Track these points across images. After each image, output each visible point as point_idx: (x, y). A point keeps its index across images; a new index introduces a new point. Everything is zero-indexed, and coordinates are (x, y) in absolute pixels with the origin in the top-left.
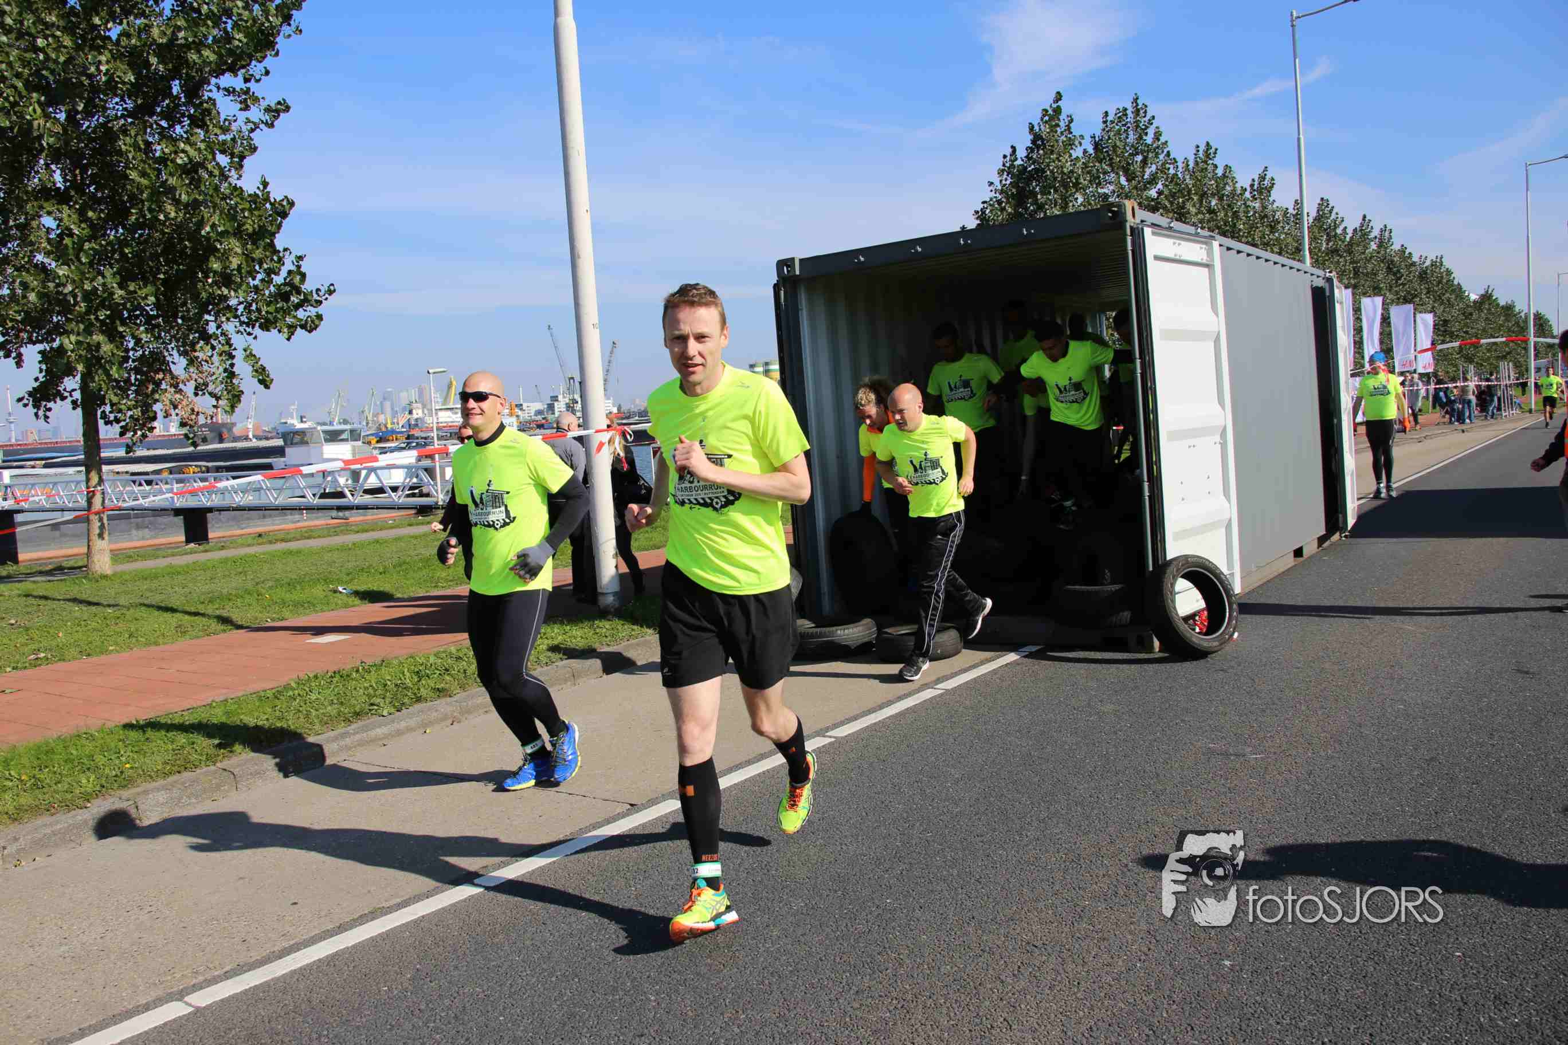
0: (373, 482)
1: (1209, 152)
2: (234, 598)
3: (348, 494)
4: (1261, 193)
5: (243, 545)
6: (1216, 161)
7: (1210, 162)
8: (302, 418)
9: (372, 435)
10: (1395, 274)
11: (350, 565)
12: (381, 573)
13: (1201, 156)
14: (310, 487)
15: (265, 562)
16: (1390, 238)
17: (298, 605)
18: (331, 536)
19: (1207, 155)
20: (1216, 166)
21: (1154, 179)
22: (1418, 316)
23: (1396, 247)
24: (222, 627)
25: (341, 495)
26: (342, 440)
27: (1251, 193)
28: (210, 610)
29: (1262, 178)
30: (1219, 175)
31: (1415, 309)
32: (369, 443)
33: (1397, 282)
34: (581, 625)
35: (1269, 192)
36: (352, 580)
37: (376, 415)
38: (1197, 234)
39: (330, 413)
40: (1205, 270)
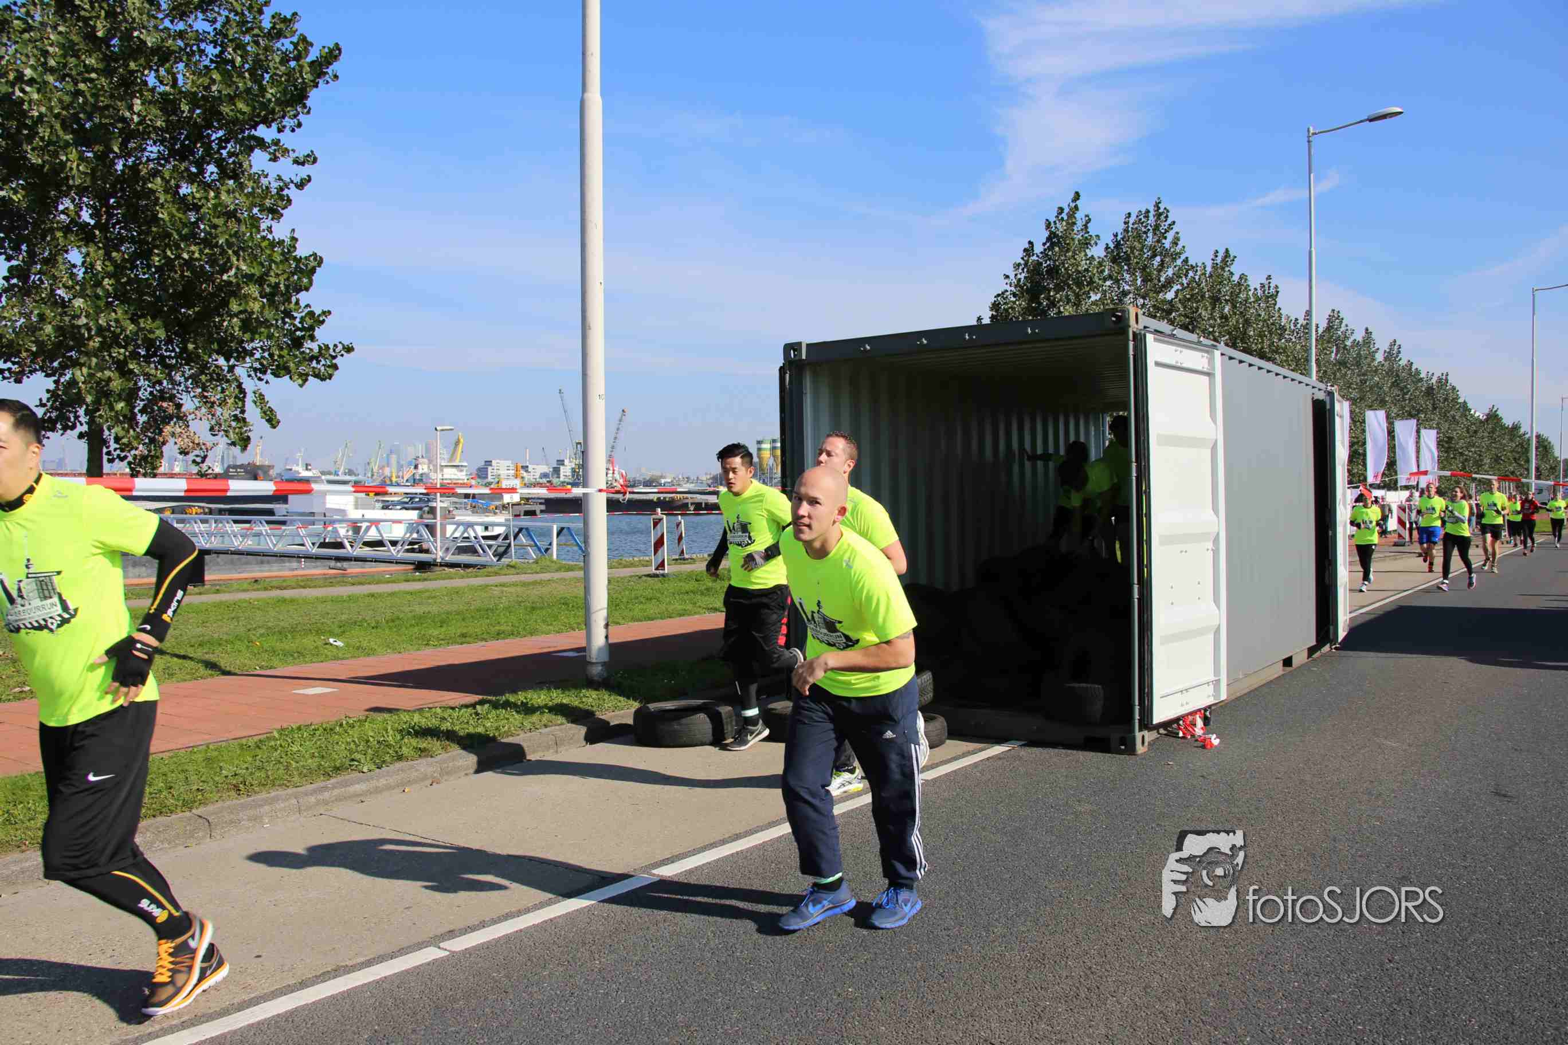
0: (373, 535)
1: (1226, 260)
2: (224, 643)
3: (348, 545)
5: (238, 590)
6: (1233, 269)
7: (1227, 269)
8: (307, 465)
10: (1402, 390)
11: (343, 617)
12: (373, 628)
13: (1219, 262)
14: (310, 535)
15: (258, 609)
16: (1400, 353)
17: (286, 654)
18: (326, 586)
19: (1225, 262)
20: (1232, 274)
21: (1170, 283)
22: (1421, 431)
23: (1403, 362)
24: (210, 672)
25: (340, 545)
28: (199, 653)
30: (1234, 283)
31: (1418, 425)
33: (1402, 397)
34: (567, 693)
35: (1275, 299)
36: (344, 632)
37: (382, 468)
38: (1199, 343)
39: (335, 462)
40: (1206, 378)
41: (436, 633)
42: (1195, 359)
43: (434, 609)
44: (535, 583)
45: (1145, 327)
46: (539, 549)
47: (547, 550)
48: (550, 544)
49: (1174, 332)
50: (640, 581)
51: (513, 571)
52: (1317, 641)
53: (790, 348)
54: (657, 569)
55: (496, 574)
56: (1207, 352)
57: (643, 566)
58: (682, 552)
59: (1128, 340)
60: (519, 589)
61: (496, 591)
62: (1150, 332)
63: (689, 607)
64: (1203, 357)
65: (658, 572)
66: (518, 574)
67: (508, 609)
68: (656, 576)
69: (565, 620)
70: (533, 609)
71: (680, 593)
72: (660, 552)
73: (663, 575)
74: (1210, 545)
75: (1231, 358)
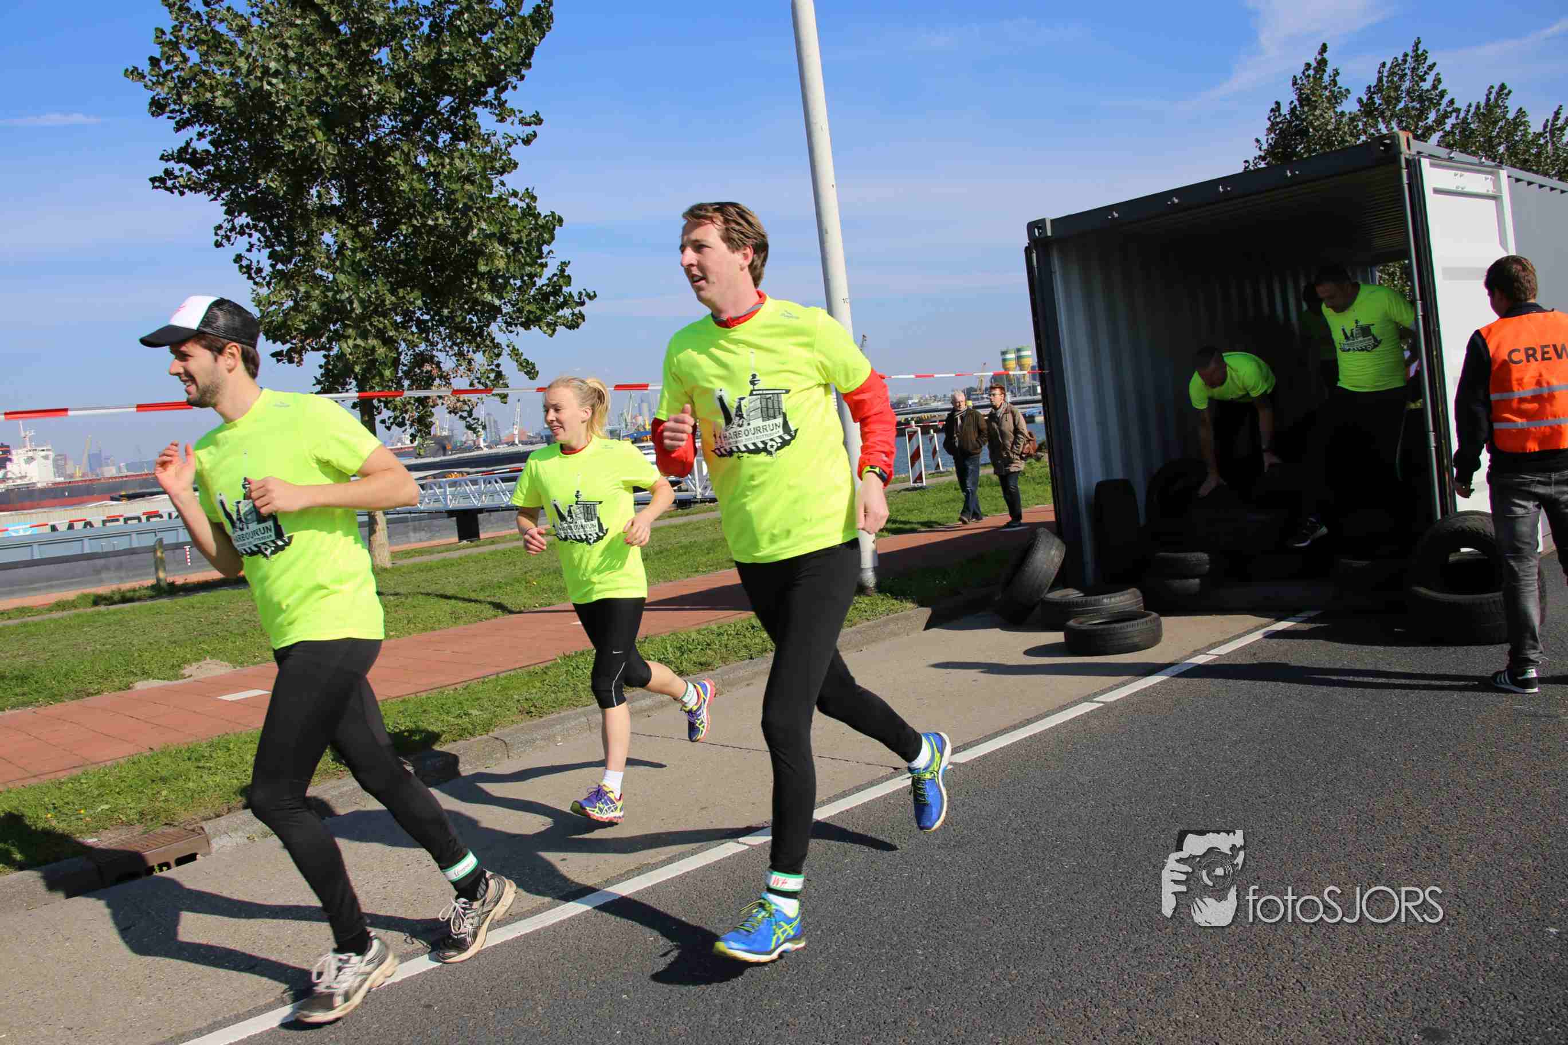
1: (1501, 93)
2: (504, 586)
4: (1553, 135)
5: (511, 540)
6: (1507, 103)
7: (1502, 105)
13: (1493, 98)
19: (1499, 97)
20: (1508, 110)
24: (497, 612)
28: (485, 596)
29: (1556, 115)
30: (1510, 119)
35: (1563, 132)
37: (635, 417)
38: (1481, 164)
40: (1492, 202)
41: (704, 560)
42: (1478, 182)
43: (700, 539)
45: (1419, 153)
49: (1452, 155)
50: (899, 497)
53: (1031, 226)
54: (915, 482)
56: (1491, 173)
57: (900, 482)
58: (938, 466)
59: (1401, 168)
62: (1425, 157)
64: (1486, 179)
65: (916, 485)
68: (915, 489)
71: (941, 503)
72: (917, 464)
73: (921, 488)
75: (1518, 180)
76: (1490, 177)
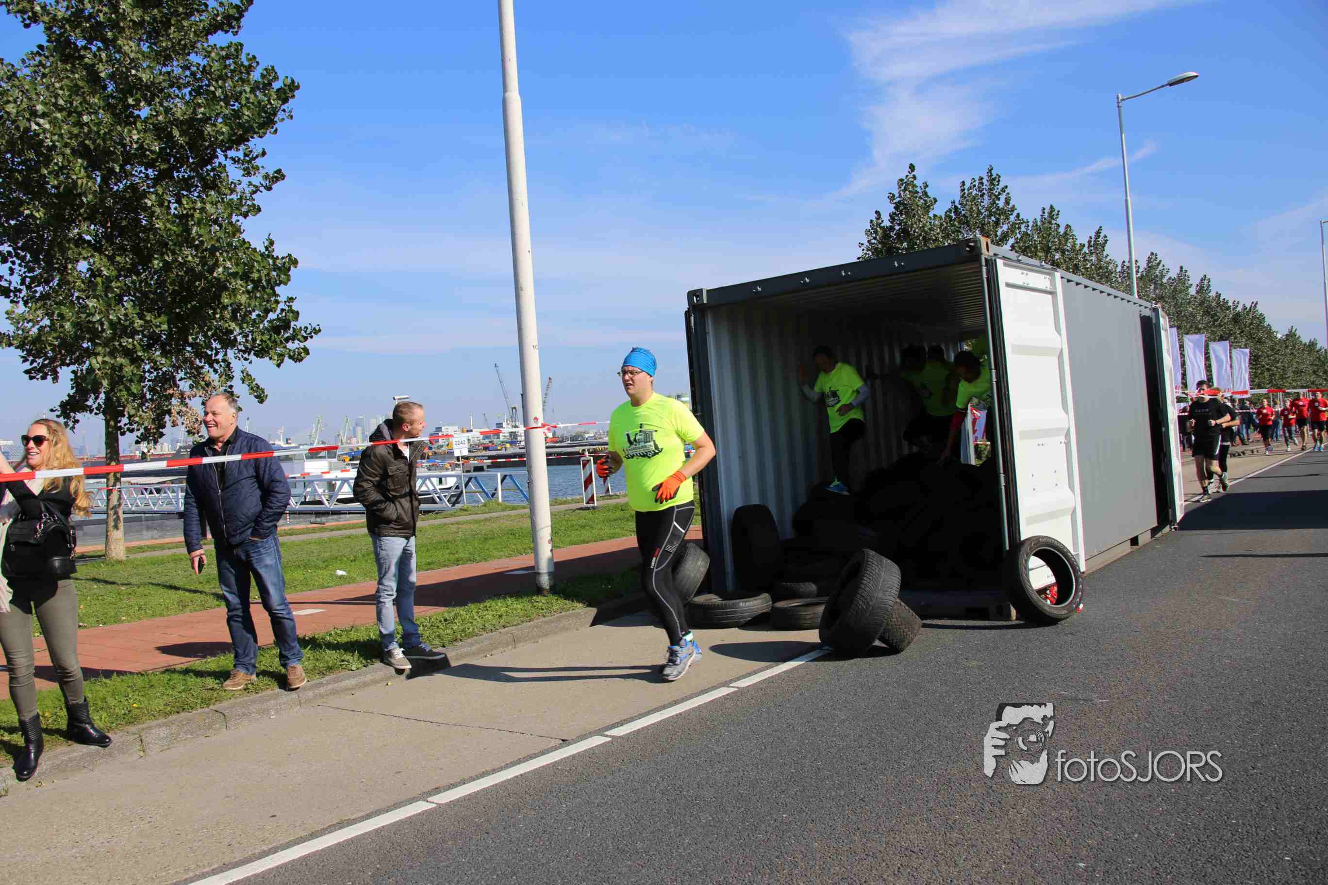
1: (1052, 213)
3: (326, 502)
4: (1096, 249)
6: (1059, 221)
7: (1053, 222)
8: (287, 440)
9: (346, 454)
10: (1212, 317)
11: (327, 555)
13: (1046, 217)
16: (1209, 286)
18: (309, 533)
19: (1051, 216)
20: (1058, 226)
21: (1005, 237)
22: (1234, 351)
23: (1213, 294)
25: (320, 503)
26: (321, 457)
27: (1088, 248)
29: (1098, 233)
30: (1061, 234)
31: (1231, 346)
32: (344, 461)
33: (1214, 324)
34: (521, 600)
35: (1103, 247)
37: (349, 438)
38: (1042, 266)
39: (310, 436)
40: (1050, 296)
42: (1039, 280)
44: (486, 520)
45: (995, 255)
46: (487, 494)
47: (493, 495)
48: (496, 490)
49: (1020, 258)
50: (574, 513)
51: (465, 513)
52: (1158, 523)
53: (691, 294)
54: (588, 503)
55: (452, 515)
56: (1049, 274)
57: (576, 502)
58: (608, 488)
59: (981, 265)
60: (474, 527)
61: (454, 528)
62: (1000, 258)
63: (618, 530)
64: (1045, 278)
65: (588, 505)
66: (470, 514)
67: (465, 540)
68: (587, 509)
69: (514, 547)
70: (486, 539)
71: (609, 520)
72: (590, 488)
73: (593, 508)
74: (1062, 439)
75: (1069, 281)
76: (1048, 277)
